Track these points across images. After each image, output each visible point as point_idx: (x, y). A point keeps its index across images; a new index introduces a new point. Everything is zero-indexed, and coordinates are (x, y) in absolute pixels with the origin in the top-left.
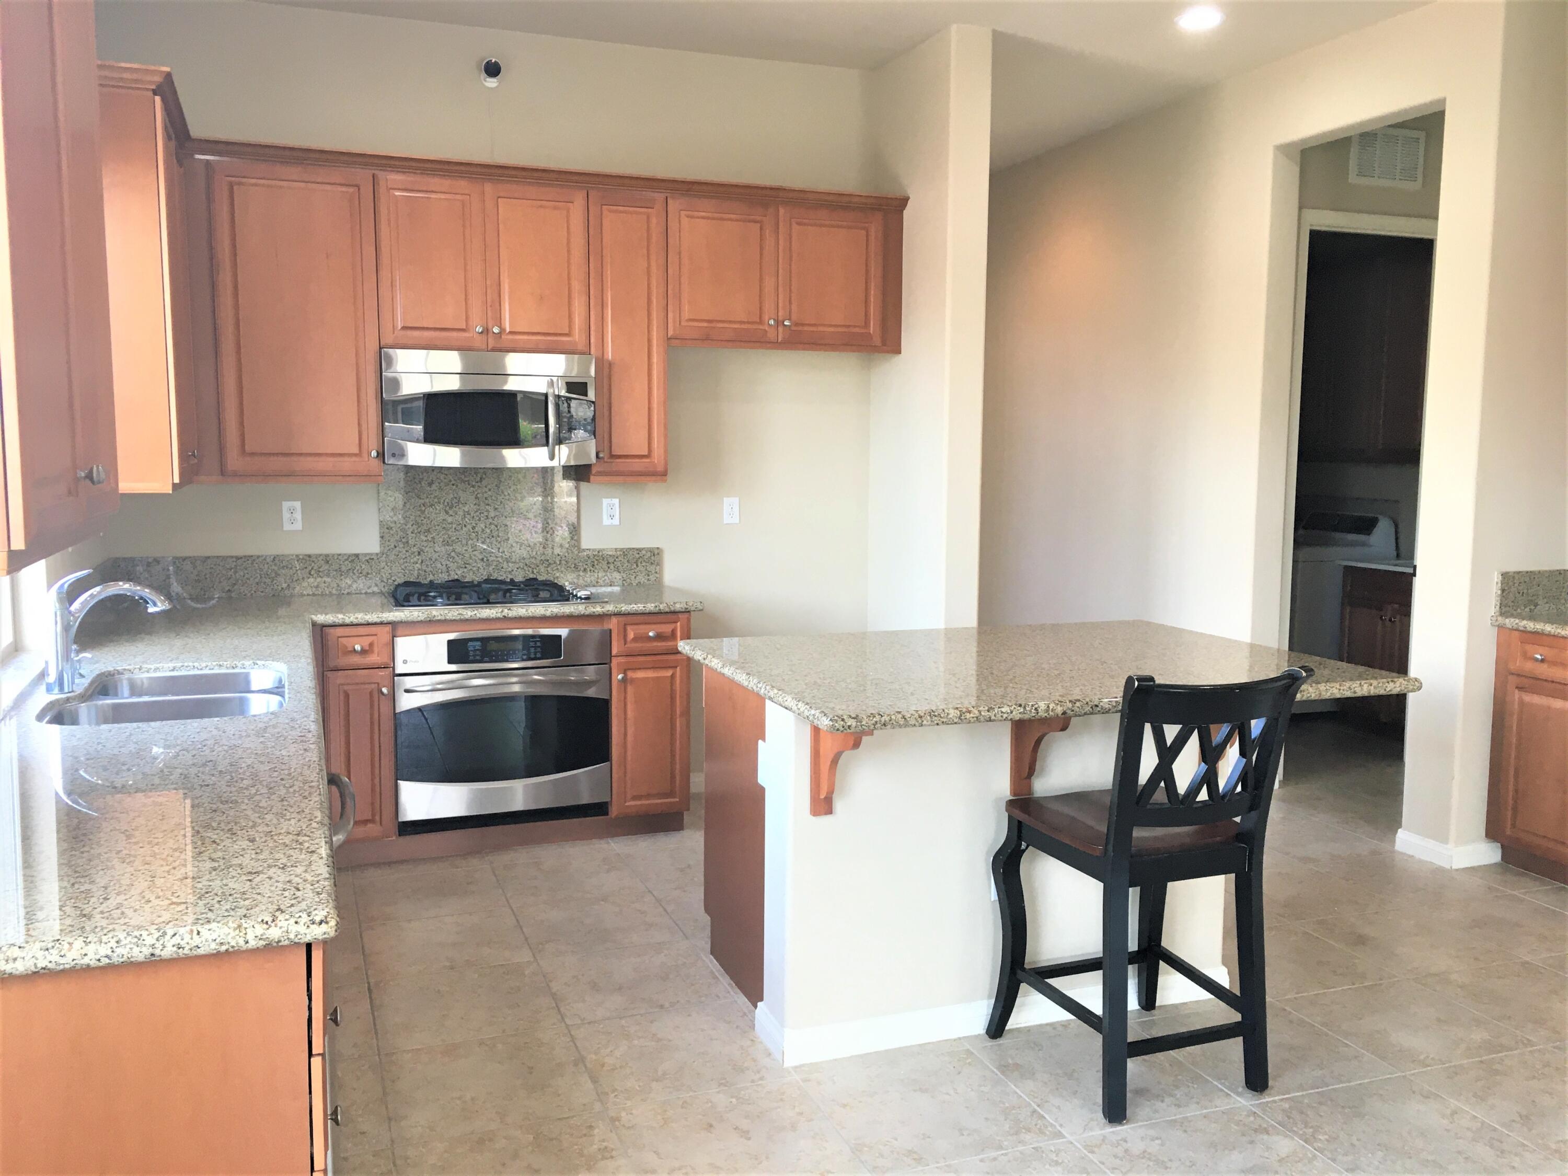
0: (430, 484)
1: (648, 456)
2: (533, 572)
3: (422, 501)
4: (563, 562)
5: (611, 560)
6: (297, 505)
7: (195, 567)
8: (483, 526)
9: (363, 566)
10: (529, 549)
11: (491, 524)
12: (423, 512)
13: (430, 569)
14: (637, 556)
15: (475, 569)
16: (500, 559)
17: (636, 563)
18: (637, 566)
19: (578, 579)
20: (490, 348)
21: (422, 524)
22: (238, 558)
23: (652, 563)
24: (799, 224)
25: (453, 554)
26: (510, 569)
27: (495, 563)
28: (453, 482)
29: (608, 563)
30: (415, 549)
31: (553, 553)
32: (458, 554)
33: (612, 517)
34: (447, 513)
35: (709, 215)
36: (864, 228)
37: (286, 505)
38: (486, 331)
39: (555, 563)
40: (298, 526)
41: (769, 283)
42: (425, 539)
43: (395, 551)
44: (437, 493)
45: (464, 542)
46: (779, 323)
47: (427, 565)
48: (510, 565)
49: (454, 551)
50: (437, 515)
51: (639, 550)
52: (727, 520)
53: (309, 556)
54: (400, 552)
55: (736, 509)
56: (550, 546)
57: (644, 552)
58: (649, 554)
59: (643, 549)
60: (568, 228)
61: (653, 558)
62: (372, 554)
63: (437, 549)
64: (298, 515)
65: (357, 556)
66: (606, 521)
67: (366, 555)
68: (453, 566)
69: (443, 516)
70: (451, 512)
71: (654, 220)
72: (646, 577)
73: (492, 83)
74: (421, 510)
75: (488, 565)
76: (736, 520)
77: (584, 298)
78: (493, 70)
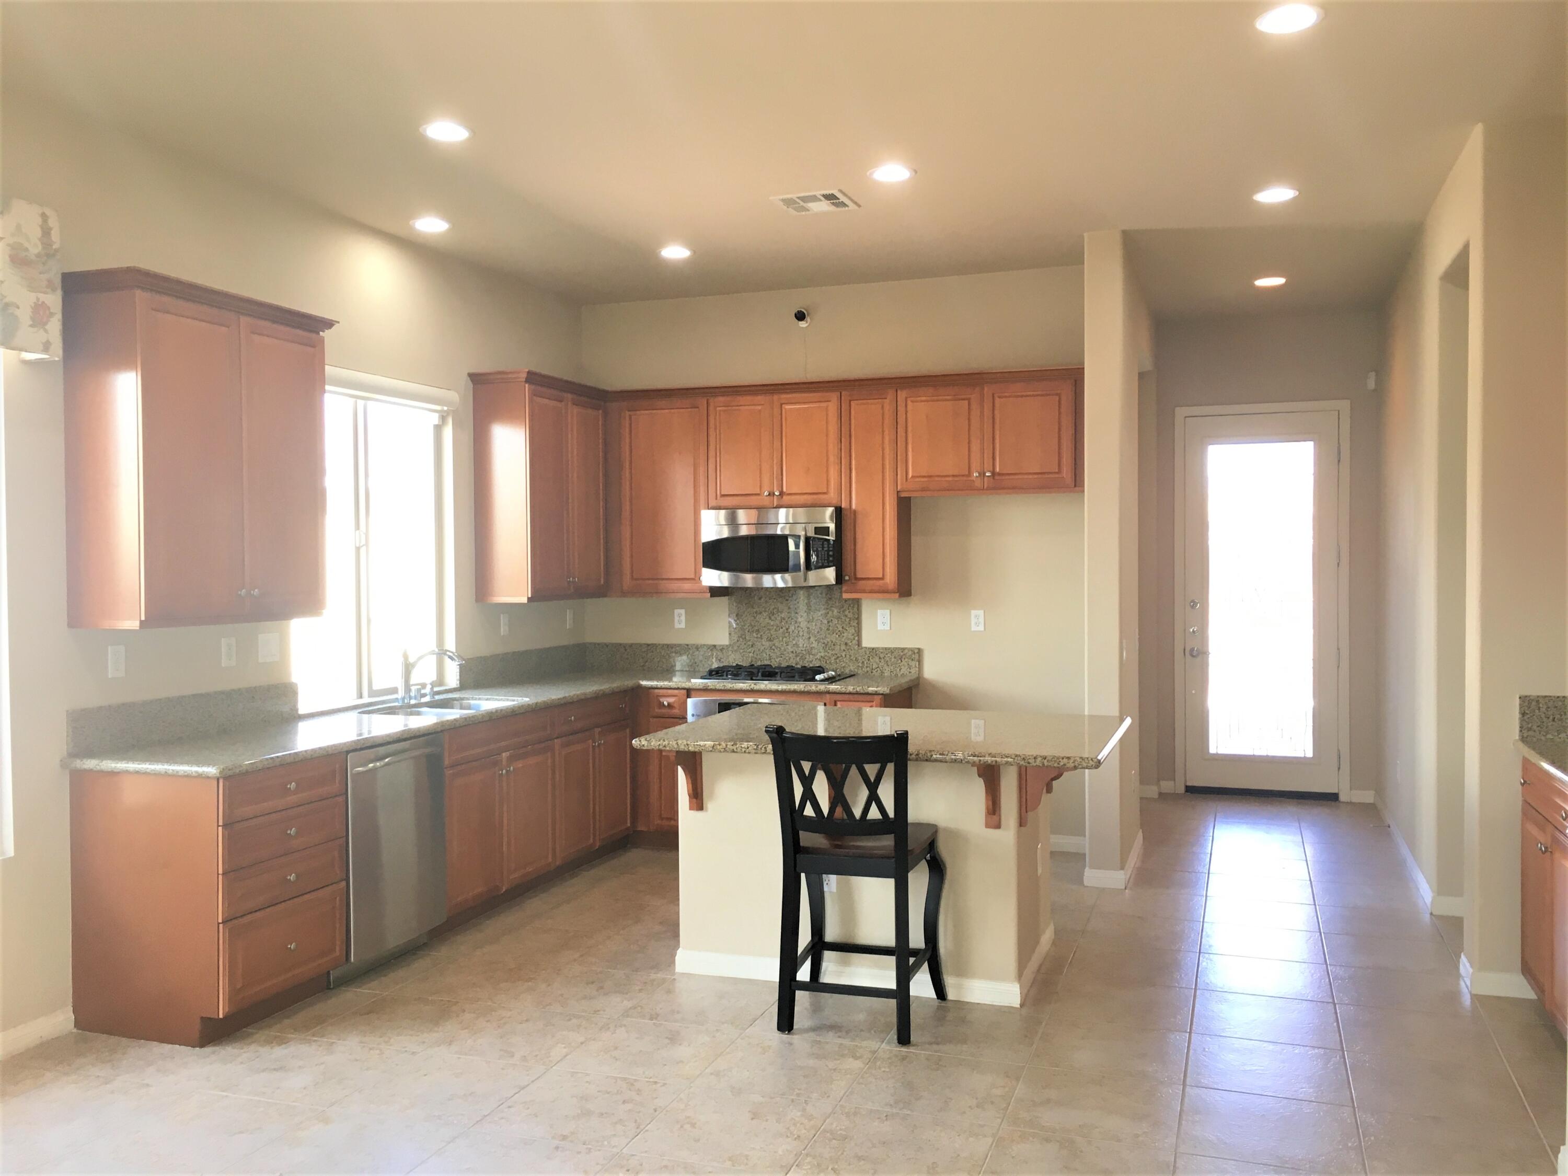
0: (760, 599)
1: (882, 579)
2: (826, 662)
3: (755, 610)
4: (848, 656)
5: (882, 656)
6: (683, 611)
7: (626, 650)
8: (793, 628)
9: (719, 654)
10: (823, 645)
11: (798, 627)
12: (755, 618)
13: (759, 657)
14: (902, 654)
15: (787, 658)
16: (804, 652)
17: (901, 659)
18: (901, 661)
19: (858, 669)
20: (775, 505)
21: (755, 626)
22: (648, 645)
23: (912, 660)
24: (999, 397)
25: (773, 647)
26: (811, 660)
27: (801, 655)
28: (774, 597)
29: (880, 658)
30: (750, 643)
31: (840, 649)
32: (777, 648)
33: (884, 624)
34: (770, 618)
35: (928, 398)
36: (1057, 394)
37: (677, 611)
38: (771, 494)
39: (841, 656)
40: (683, 625)
41: (975, 447)
42: (756, 636)
43: (738, 644)
44: (764, 605)
45: (781, 638)
46: (982, 474)
47: (757, 655)
48: (811, 656)
49: (774, 645)
50: (763, 619)
51: (903, 649)
52: (974, 628)
53: (688, 645)
54: (741, 644)
55: (982, 620)
56: (839, 644)
57: (906, 651)
58: (910, 653)
59: (906, 648)
60: (827, 419)
61: (913, 656)
62: (723, 645)
63: (764, 643)
64: (683, 618)
65: (715, 646)
66: (880, 627)
67: (720, 646)
68: (774, 656)
69: (767, 620)
70: (773, 618)
71: (887, 407)
72: (908, 669)
73: (803, 324)
74: (754, 616)
75: (796, 656)
76: (981, 628)
77: (837, 467)
78: (800, 316)
